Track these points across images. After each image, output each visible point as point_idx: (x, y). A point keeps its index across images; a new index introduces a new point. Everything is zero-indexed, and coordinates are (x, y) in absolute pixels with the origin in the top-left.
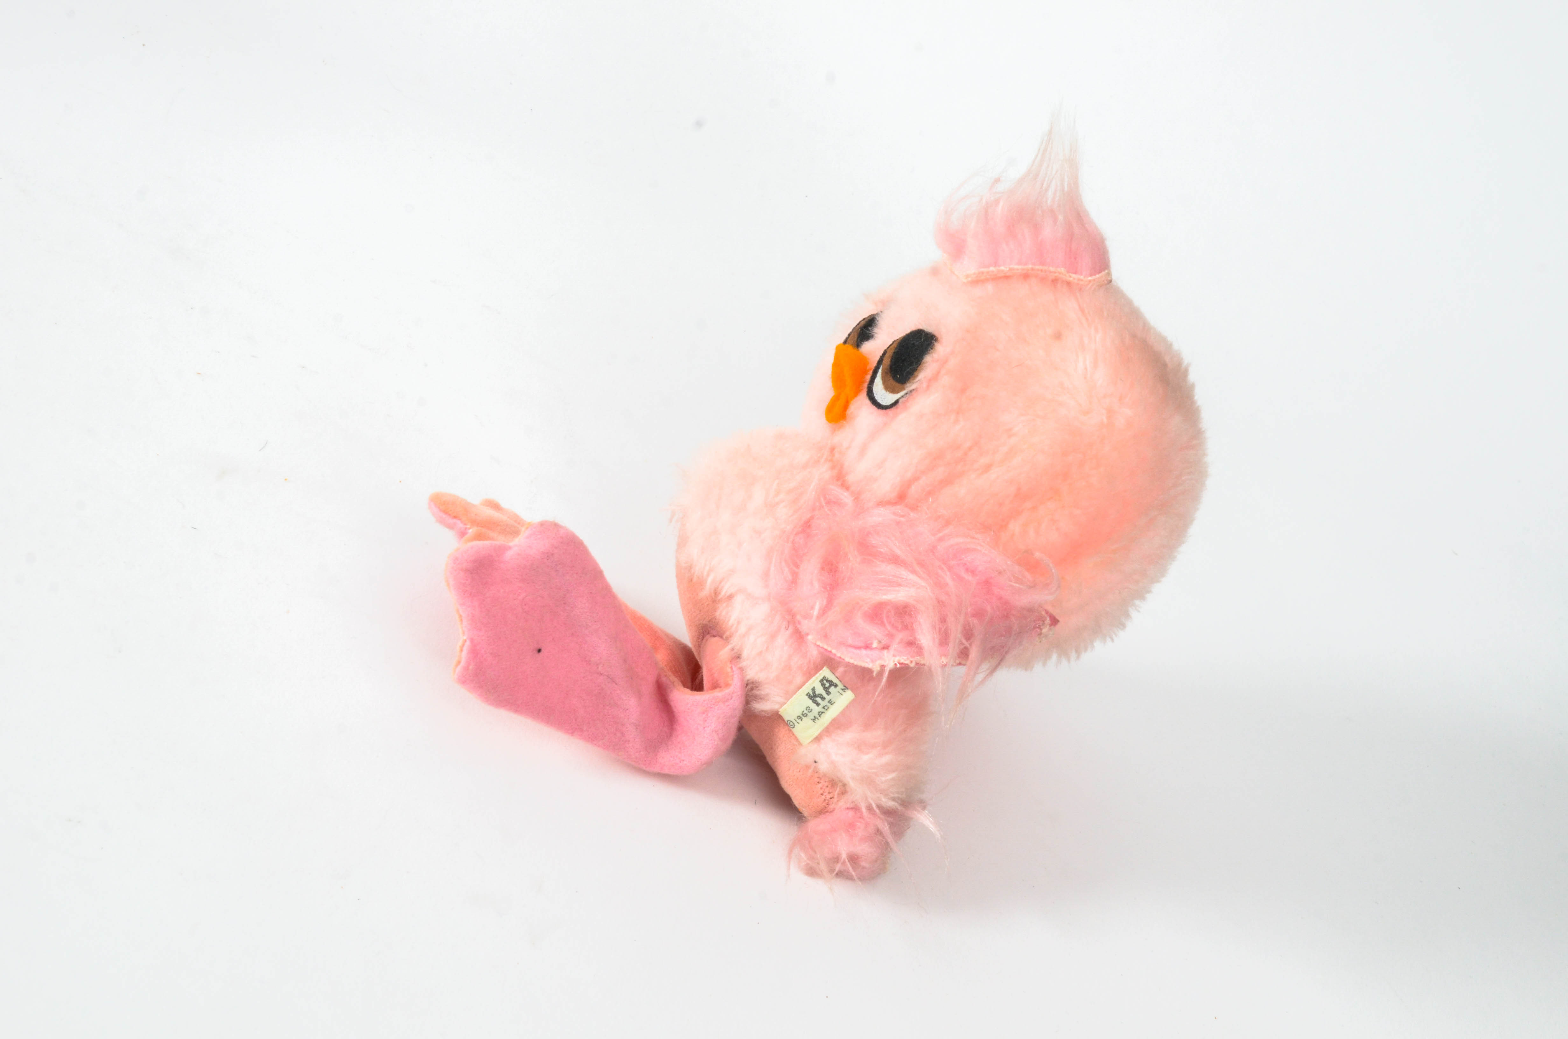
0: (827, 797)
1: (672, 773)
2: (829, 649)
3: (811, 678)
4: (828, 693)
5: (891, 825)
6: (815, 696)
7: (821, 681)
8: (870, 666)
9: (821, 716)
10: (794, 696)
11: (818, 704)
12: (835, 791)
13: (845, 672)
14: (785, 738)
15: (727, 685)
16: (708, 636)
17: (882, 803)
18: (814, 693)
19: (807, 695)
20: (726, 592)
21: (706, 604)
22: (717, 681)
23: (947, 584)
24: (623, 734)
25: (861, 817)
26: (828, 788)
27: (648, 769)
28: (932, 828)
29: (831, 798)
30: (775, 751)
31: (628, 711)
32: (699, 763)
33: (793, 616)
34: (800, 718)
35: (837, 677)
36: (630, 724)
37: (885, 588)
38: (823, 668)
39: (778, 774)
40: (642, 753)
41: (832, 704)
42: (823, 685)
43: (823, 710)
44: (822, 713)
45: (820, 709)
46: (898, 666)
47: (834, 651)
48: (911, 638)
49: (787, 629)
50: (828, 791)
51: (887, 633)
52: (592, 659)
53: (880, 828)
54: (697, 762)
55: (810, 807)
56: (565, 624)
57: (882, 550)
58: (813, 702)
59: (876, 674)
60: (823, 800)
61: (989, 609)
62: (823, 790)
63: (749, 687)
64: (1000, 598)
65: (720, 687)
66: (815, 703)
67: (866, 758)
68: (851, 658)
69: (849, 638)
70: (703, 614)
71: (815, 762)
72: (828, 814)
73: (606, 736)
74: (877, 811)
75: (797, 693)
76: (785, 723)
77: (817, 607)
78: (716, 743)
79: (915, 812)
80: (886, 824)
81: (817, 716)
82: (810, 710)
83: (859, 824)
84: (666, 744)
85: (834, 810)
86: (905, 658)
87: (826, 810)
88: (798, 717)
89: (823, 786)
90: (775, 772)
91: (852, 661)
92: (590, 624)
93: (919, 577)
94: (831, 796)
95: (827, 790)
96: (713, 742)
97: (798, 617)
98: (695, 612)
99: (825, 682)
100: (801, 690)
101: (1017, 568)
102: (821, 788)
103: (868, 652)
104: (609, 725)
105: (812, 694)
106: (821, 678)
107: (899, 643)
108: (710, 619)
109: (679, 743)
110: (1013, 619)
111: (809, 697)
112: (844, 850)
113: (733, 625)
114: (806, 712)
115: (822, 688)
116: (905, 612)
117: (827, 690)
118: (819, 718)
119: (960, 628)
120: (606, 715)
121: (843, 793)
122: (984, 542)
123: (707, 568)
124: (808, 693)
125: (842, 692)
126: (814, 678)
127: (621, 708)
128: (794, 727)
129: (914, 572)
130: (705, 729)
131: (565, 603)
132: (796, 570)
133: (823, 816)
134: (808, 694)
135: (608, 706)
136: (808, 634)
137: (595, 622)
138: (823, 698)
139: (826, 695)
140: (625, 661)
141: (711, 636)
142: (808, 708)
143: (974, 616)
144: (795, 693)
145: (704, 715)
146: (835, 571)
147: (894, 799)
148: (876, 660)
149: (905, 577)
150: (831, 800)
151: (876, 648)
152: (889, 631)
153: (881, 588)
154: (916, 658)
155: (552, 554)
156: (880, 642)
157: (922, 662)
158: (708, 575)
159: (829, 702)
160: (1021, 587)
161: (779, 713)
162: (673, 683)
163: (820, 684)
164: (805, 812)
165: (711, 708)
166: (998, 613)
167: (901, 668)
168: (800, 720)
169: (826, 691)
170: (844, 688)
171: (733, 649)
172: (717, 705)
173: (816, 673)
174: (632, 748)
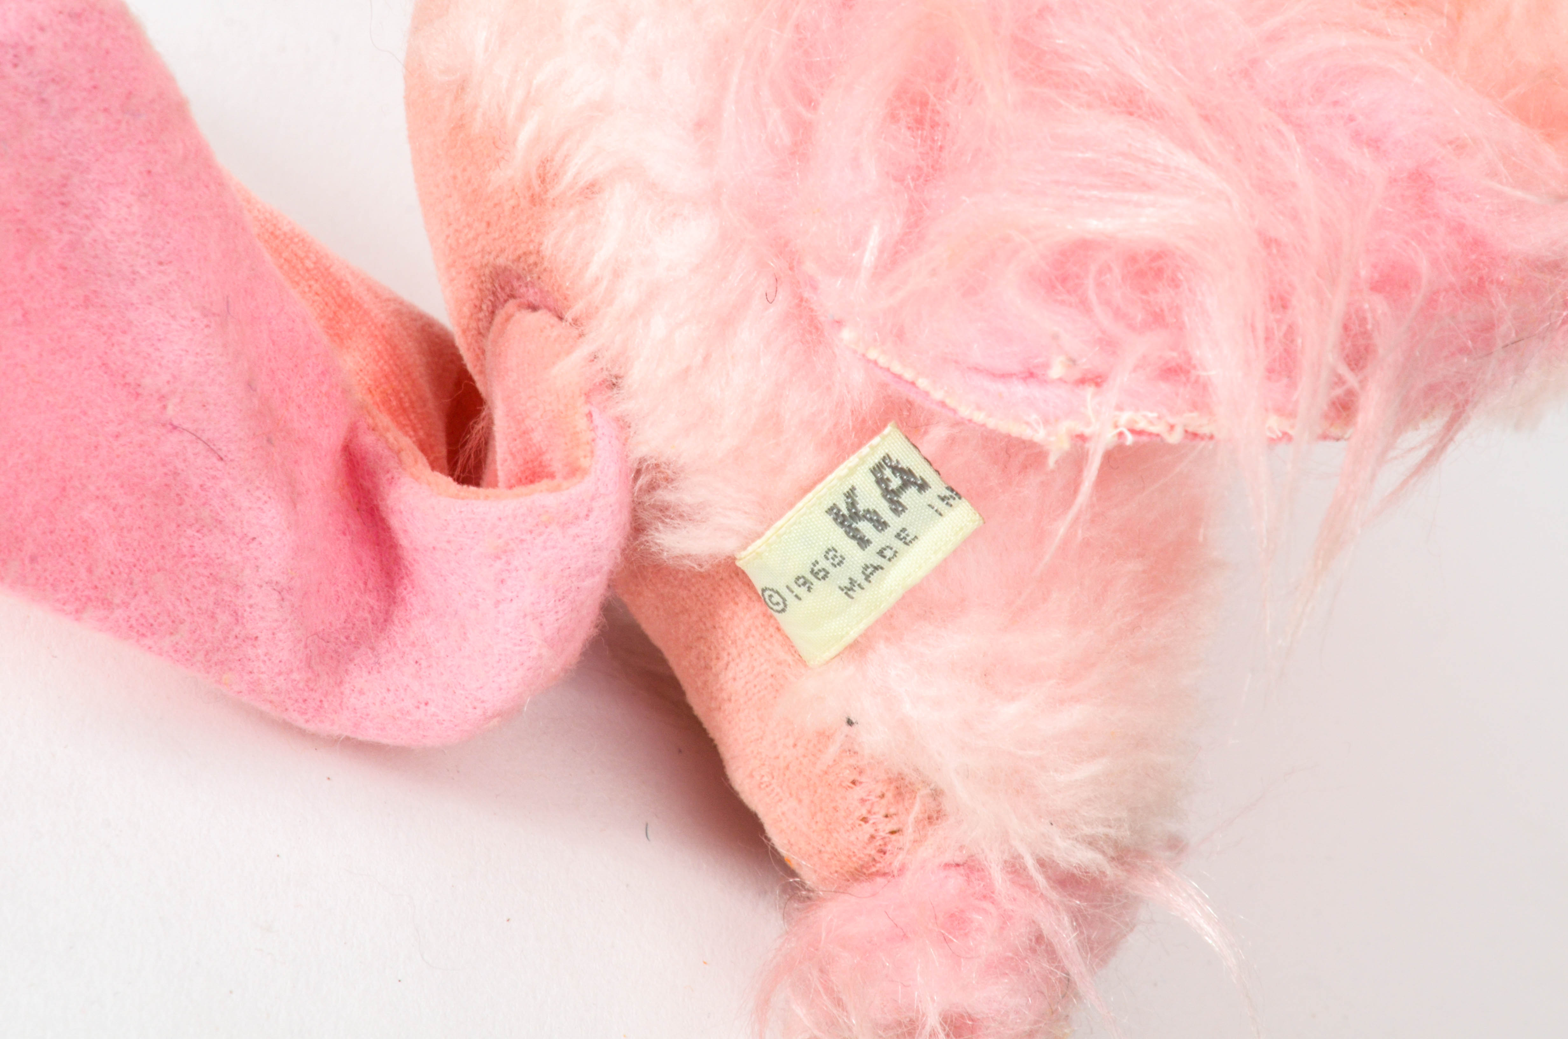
0: (880, 827)
1: (385, 741)
2: (908, 375)
3: (844, 459)
4: (897, 508)
5: (1079, 919)
6: (855, 516)
7: (877, 470)
8: (1039, 435)
9: (872, 578)
10: (789, 514)
11: (863, 542)
12: (908, 811)
13: (952, 440)
14: (751, 640)
15: (574, 471)
16: (511, 305)
17: (1055, 854)
18: (853, 505)
19: (830, 511)
20: (579, 173)
21: (507, 207)
22: (541, 453)
23: (1294, 185)
24: (237, 617)
25: (988, 896)
26: (884, 802)
27: (311, 727)
28: (1211, 935)
29: (893, 832)
30: (717, 675)
31: (253, 545)
32: (479, 712)
33: (793, 262)
34: (804, 584)
35: (925, 459)
36: (261, 586)
37: (1095, 193)
38: (885, 426)
39: (722, 749)
40: (295, 676)
41: (906, 543)
42: (881, 481)
43: (878, 561)
44: (876, 568)
45: (869, 556)
46: (1130, 439)
47: (923, 383)
48: (1175, 354)
49: (769, 300)
50: (883, 812)
51: (1099, 335)
52: (147, 381)
53: (1045, 933)
54: (470, 710)
55: (826, 857)
56: (63, 268)
57: (1088, 69)
58: (847, 533)
59: (1057, 462)
60: (867, 836)
61: (1424, 265)
62: (868, 805)
63: (643, 480)
64: (1459, 228)
65: (552, 476)
66: (854, 537)
67: (1010, 710)
68: (979, 408)
69: (976, 346)
70: (496, 235)
71: (850, 723)
72: (880, 880)
73: (182, 622)
74: (1040, 880)
75: (799, 505)
76: (756, 593)
77: (873, 242)
78: (534, 652)
79: (1158, 884)
80: (1066, 920)
81: (860, 579)
82: (837, 560)
83: (978, 917)
84: (373, 649)
85: (902, 870)
86: (1152, 415)
87: (874, 869)
88: (798, 578)
89: (870, 793)
90: (712, 740)
91: (979, 417)
92: (143, 272)
93: (1205, 160)
94: (892, 825)
95: (880, 809)
96: (525, 648)
97: (810, 267)
98: (469, 226)
99: (888, 473)
100: (810, 495)
101: (1516, 130)
102: (863, 801)
103: (1034, 391)
104: (194, 587)
105: (844, 511)
106: (876, 459)
107: (1135, 369)
108: (519, 252)
109: (413, 644)
110: (1499, 299)
111: (835, 520)
112: (933, 1001)
113: (597, 280)
114: (824, 564)
115: (877, 492)
116: (1159, 273)
117: (892, 497)
118: (865, 584)
119: (1333, 332)
120: (184, 556)
121: (933, 818)
122: (1415, 49)
123: (519, 94)
124: (834, 506)
125: (941, 505)
126: (853, 460)
127: (234, 534)
128: (783, 610)
129: (1190, 145)
130: (501, 607)
131: (64, 204)
132: (807, 115)
133: (864, 888)
134: (833, 511)
135: (191, 526)
136: (839, 323)
137: (161, 263)
138: (881, 525)
139: (891, 514)
140: (250, 386)
141: (520, 306)
142: (831, 554)
143: (1376, 287)
144: (791, 505)
145: (498, 565)
146: (934, 125)
147: (1091, 842)
148: (1057, 419)
149: (1161, 161)
150: (894, 837)
151: (1061, 380)
152: (1103, 332)
153: (1080, 192)
154: (1188, 415)
155: (31, 50)
156: (1073, 362)
157: (1206, 430)
158: (521, 118)
159: (898, 536)
160: (1530, 197)
161: (739, 563)
162: (399, 452)
163: (873, 479)
164: (808, 873)
165: (522, 541)
166: (1452, 278)
167: (1137, 448)
168: (804, 589)
169: (891, 501)
170: (948, 493)
171: (594, 358)
172: (540, 534)
173: (860, 445)
174: (264, 662)
